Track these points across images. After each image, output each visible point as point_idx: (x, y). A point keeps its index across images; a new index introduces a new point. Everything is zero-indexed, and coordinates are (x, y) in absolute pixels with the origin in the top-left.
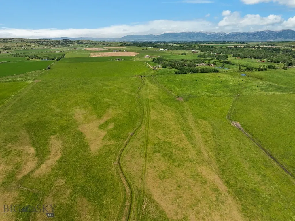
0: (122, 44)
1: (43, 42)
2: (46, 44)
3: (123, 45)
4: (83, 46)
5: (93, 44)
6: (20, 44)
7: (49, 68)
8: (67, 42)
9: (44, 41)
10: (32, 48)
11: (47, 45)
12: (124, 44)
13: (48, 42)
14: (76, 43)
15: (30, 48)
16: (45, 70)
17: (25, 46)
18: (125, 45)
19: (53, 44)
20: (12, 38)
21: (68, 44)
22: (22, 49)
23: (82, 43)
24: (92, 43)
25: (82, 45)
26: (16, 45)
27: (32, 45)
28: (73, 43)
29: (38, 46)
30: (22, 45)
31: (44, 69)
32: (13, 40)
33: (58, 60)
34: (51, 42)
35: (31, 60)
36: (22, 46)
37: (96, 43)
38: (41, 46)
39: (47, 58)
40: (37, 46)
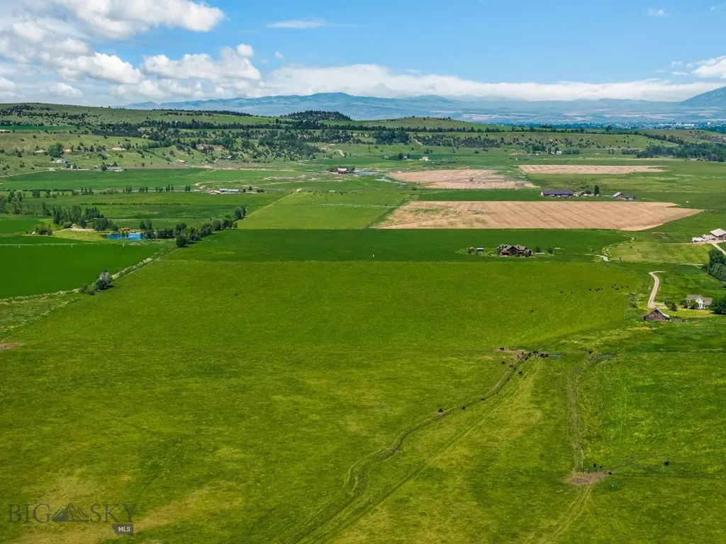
0: (657, 143)
1: (185, 126)
2: (187, 140)
3: (656, 151)
4: (401, 157)
5: (469, 142)
6: (48, 142)
7: (103, 286)
8: (318, 133)
9: (188, 120)
10: (106, 162)
11: (194, 147)
12: (668, 145)
13: (210, 127)
14: (366, 137)
15: (98, 164)
16: (82, 292)
17: (73, 153)
18: (670, 152)
19: (227, 144)
20: (27, 106)
21: (317, 140)
22: (51, 169)
23: (405, 139)
24: (463, 136)
25: (398, 148)
26: (28, 146)
27: (115, 144)
28: (347, 138)
29: (142, 151)
30: (60, 147)
31: (76, 291)
32: (32, 115)
33: (182, 243)
34: (225, 127)
35: (60, 233)
36: (57, 152)
37: (492, 137)
38: (159, 151)
39: (143, 227)
40: (135, 154)
